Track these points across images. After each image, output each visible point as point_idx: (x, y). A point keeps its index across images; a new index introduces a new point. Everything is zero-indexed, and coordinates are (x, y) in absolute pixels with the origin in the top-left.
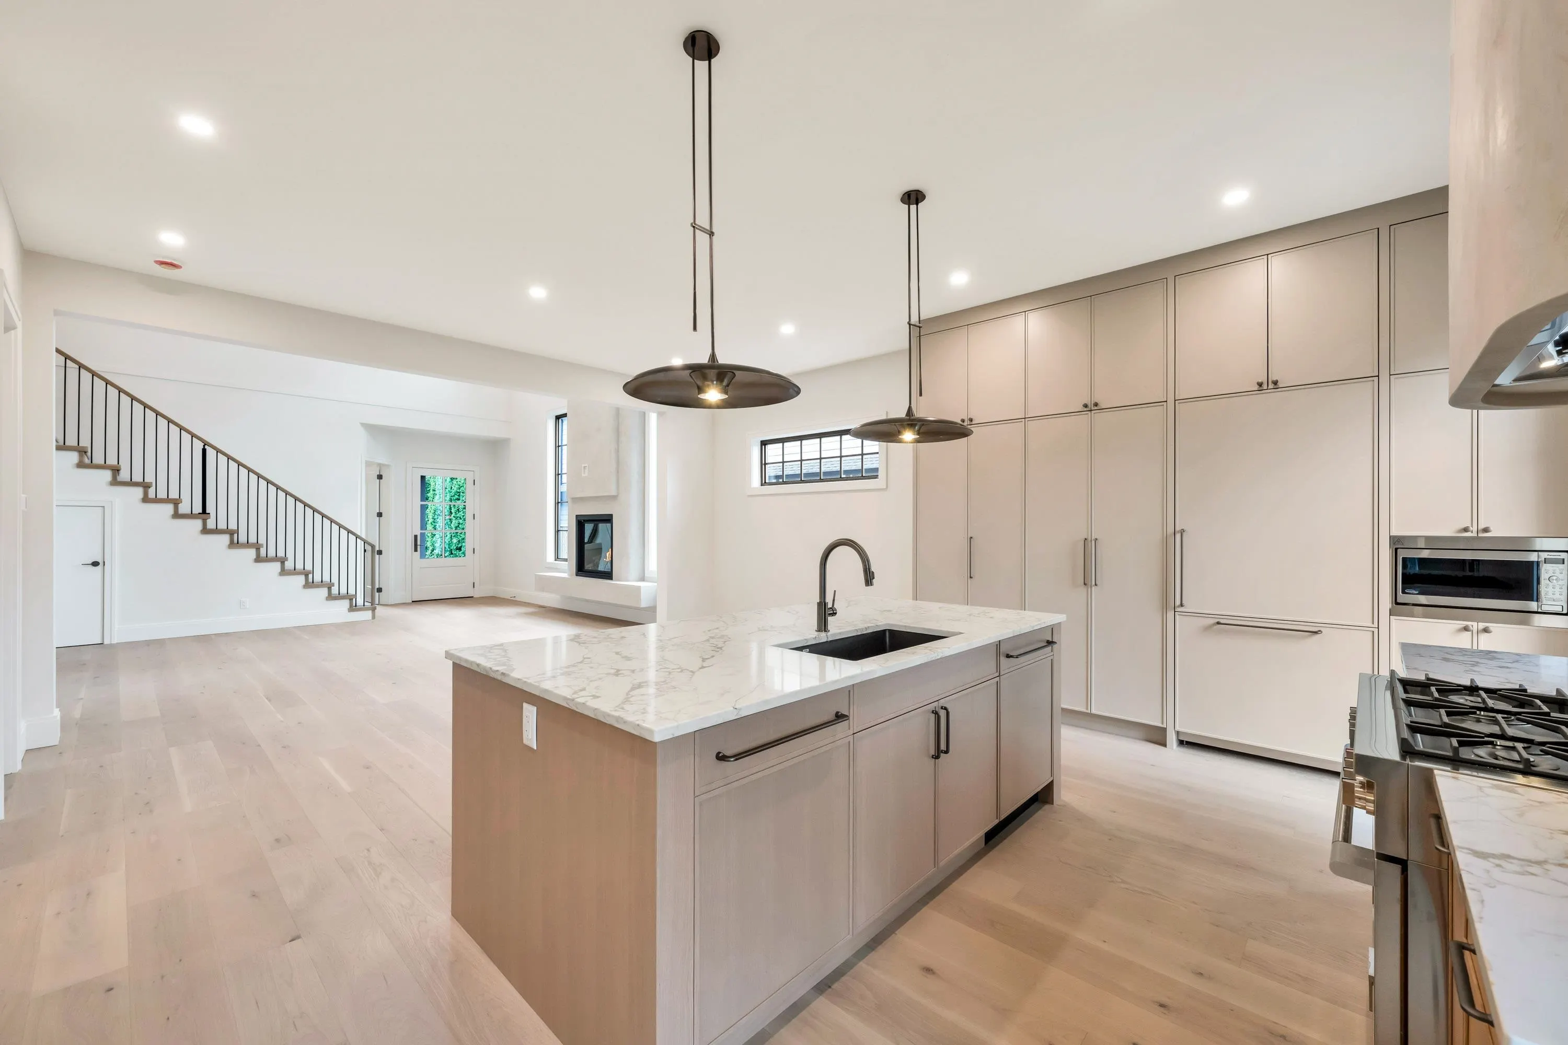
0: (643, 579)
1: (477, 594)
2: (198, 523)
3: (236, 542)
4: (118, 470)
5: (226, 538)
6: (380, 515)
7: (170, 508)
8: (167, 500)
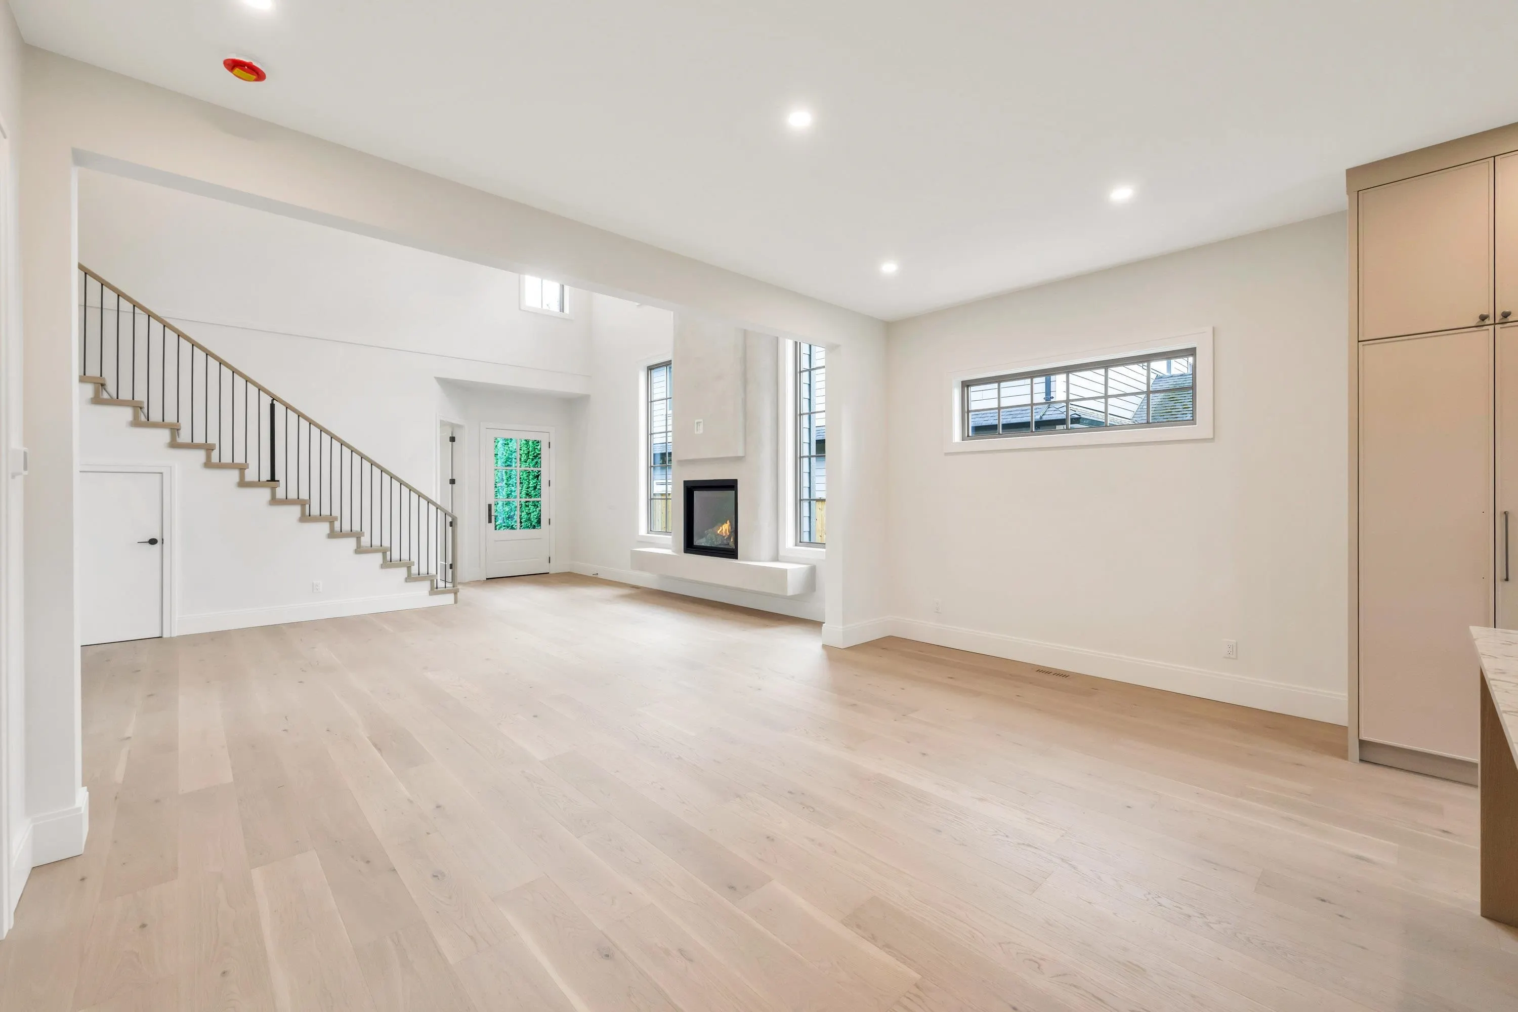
0: (776, 559)
1: (553, 569)
2: (265, 493)
3: (308, 515)
4: (178, 430)
5: (296, 510)
6: (453, 482)
7: (235, 475)
8: (232, 466)
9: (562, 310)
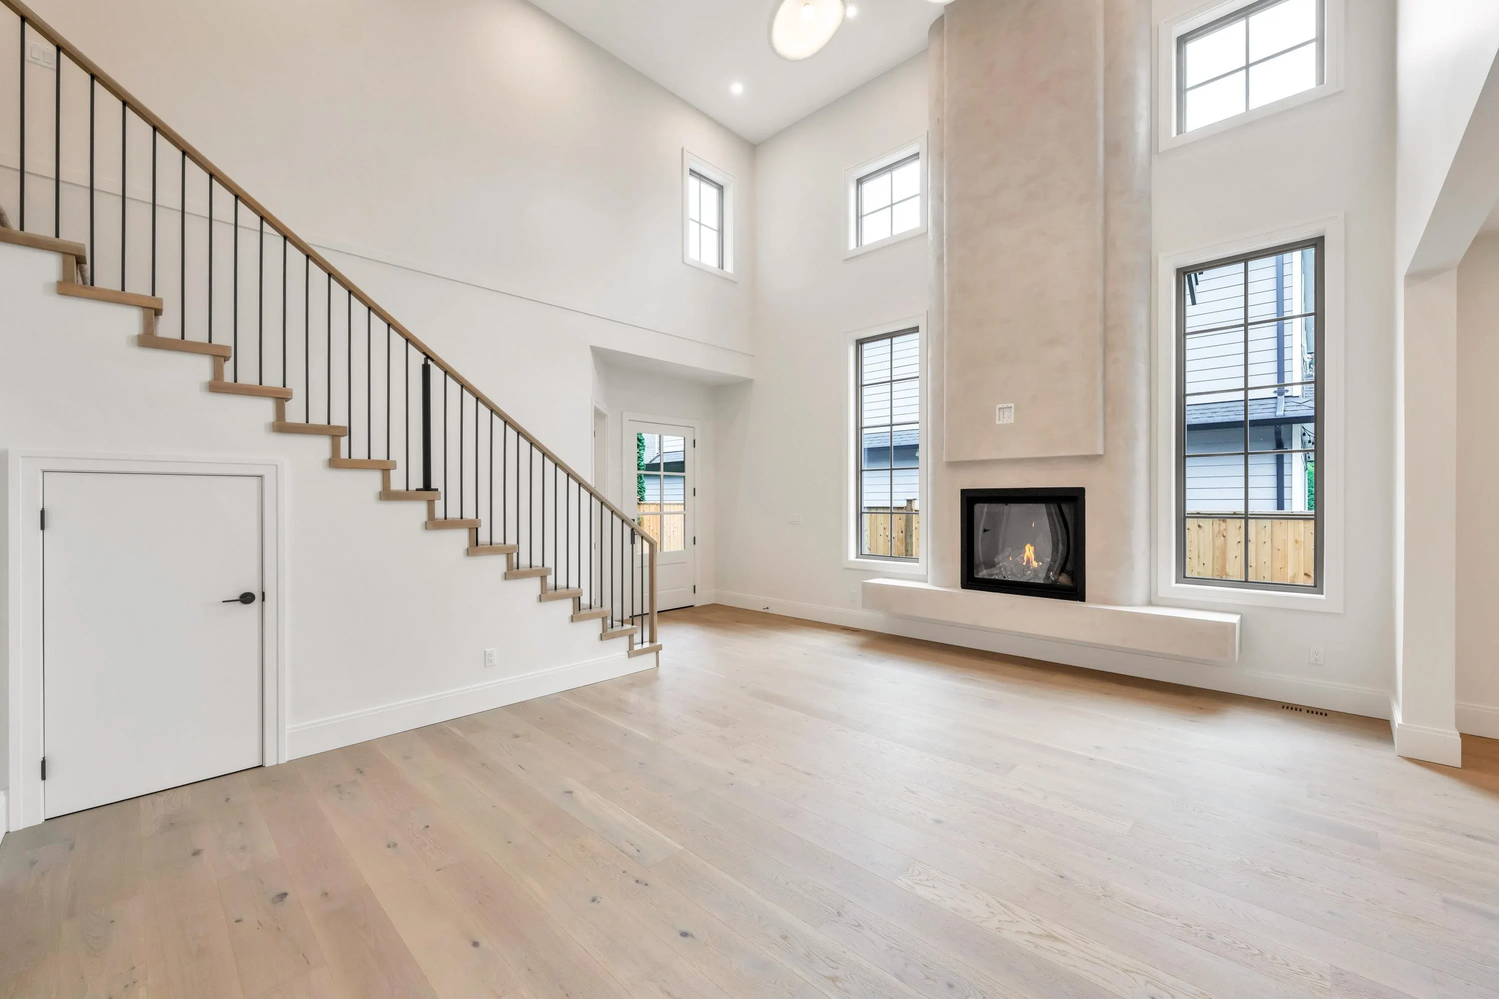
2: (419, 510)
3: (476, 543)
4: (287, 400)
5: (462, 537)
7: (374, 479)
8: (371, 464)
9: (721, 266)
